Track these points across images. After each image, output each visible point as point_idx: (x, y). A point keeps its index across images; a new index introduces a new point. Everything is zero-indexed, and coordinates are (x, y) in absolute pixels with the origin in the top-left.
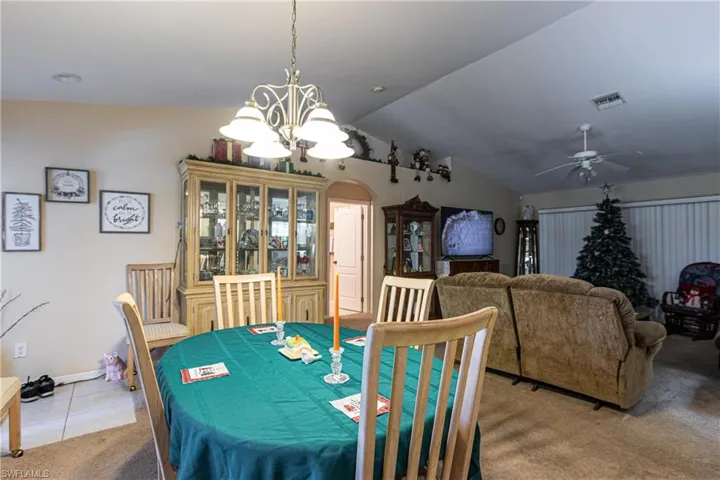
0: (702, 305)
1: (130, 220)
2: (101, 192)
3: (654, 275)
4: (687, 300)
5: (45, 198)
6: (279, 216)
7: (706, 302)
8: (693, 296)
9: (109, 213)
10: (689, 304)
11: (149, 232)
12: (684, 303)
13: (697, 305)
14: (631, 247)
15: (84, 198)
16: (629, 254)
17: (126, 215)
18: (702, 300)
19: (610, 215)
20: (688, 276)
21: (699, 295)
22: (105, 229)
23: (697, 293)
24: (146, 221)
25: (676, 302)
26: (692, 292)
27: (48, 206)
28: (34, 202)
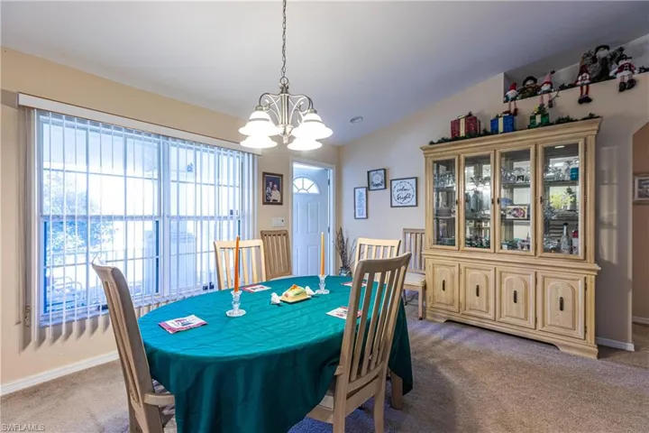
1: (405, 198)
2: (391, 181)
5: (368, 189)
6: (520, 181)
9: (395, 194)
11: (417, 205)
15: (383, 187)
17: (403, 194)
22: (393, 205)
24: (414, 198)
27: (370, 192)
28: (364, 191)
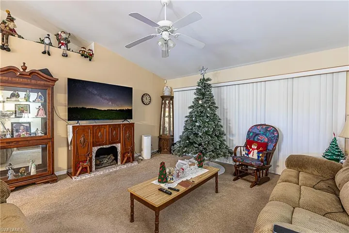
0: (258, 157)
3: (234, 132)
4: (249, 152)
7: (261, 155)
8: (253, 149)
10: (250, 156)
12: (248, 155)
13: (255, 157)
14: (217, 112)
16: (214, 118)
18: (258, 153)
19: (204, 90)
20: (251, 134)
21: (257, 149)
23: (256, 148)
25: (243, 153)
26: (253, 147)
